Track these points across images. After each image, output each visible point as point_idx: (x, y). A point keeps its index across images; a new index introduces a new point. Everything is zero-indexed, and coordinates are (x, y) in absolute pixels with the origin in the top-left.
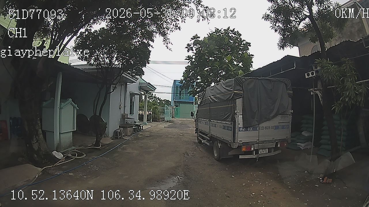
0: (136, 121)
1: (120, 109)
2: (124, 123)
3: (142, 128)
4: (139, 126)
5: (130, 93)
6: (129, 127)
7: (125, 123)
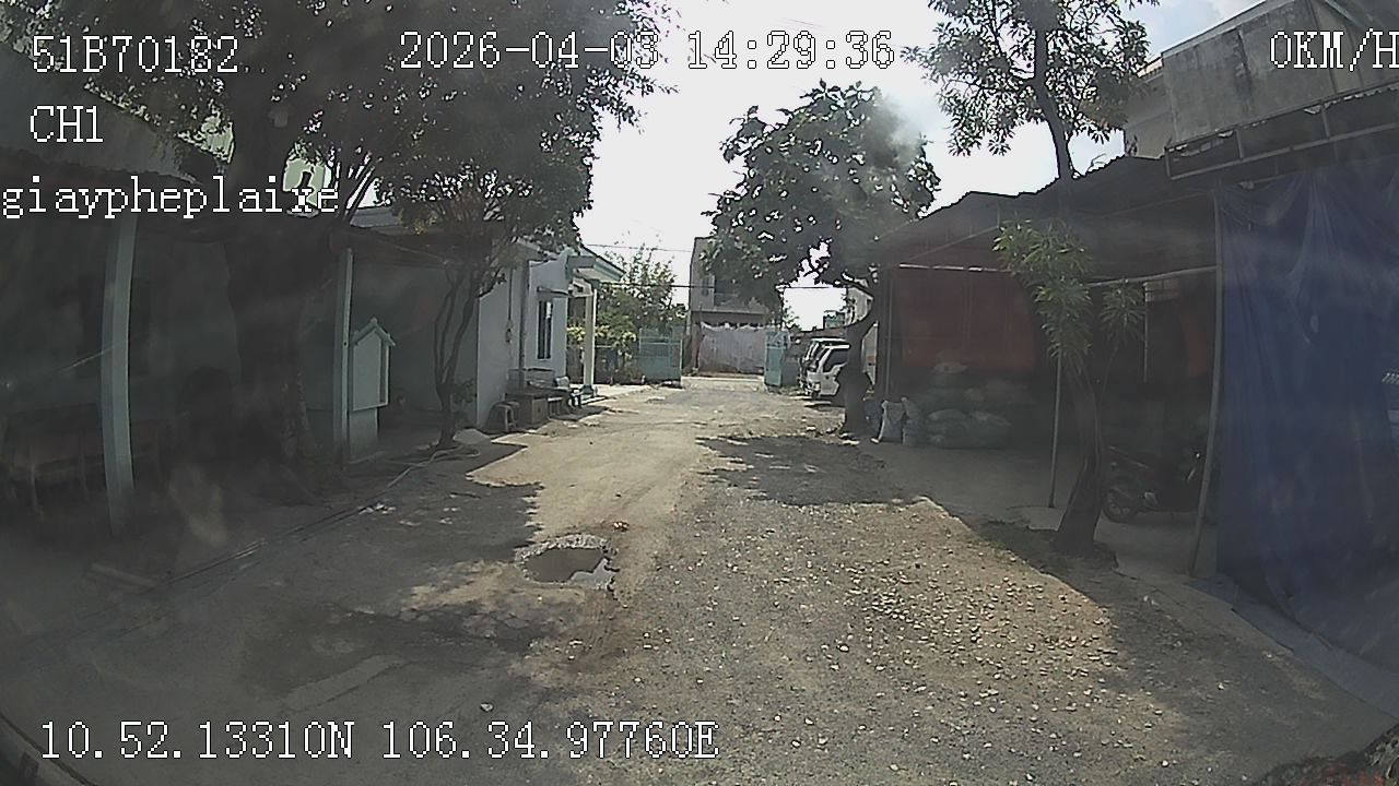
0: (558, 380)
1: (508, 341)
2: (521, 385)
3: (577, 403)
4: (568, 394)
5: (538, 291)
6: (536, 398)
7: (525, 385)
